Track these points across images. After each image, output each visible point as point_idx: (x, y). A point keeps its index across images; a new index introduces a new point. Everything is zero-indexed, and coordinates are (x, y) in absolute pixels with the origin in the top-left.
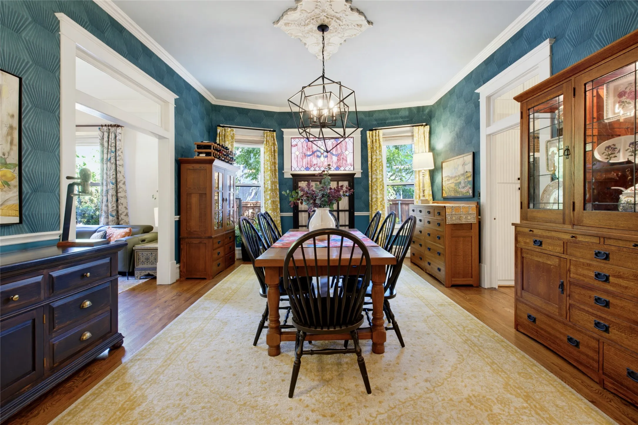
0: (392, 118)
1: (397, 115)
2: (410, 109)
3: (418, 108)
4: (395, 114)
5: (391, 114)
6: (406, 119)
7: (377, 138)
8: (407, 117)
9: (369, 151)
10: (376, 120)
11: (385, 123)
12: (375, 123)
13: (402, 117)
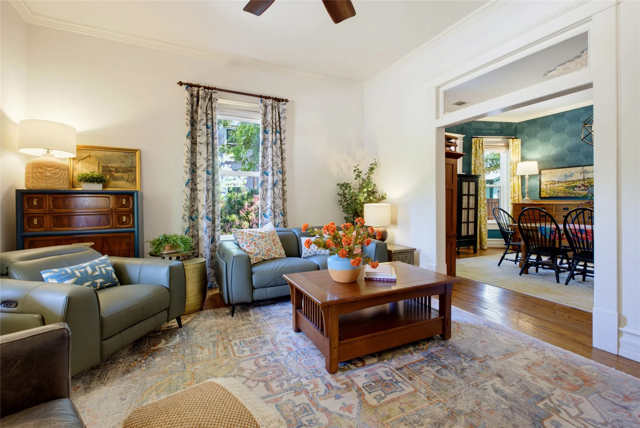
0: (487, 130)
1: (491, 127)
2: (501, 123)
3: (507, 123)
4: (489, 126)
5: (486, 126)
6: (498, 132)
7: (481, 145)
8: (498, 130)
9: (473, 156)
10: (474, 129)
11: (481, 133)
12: (473, 131)
13: (495, 130)
